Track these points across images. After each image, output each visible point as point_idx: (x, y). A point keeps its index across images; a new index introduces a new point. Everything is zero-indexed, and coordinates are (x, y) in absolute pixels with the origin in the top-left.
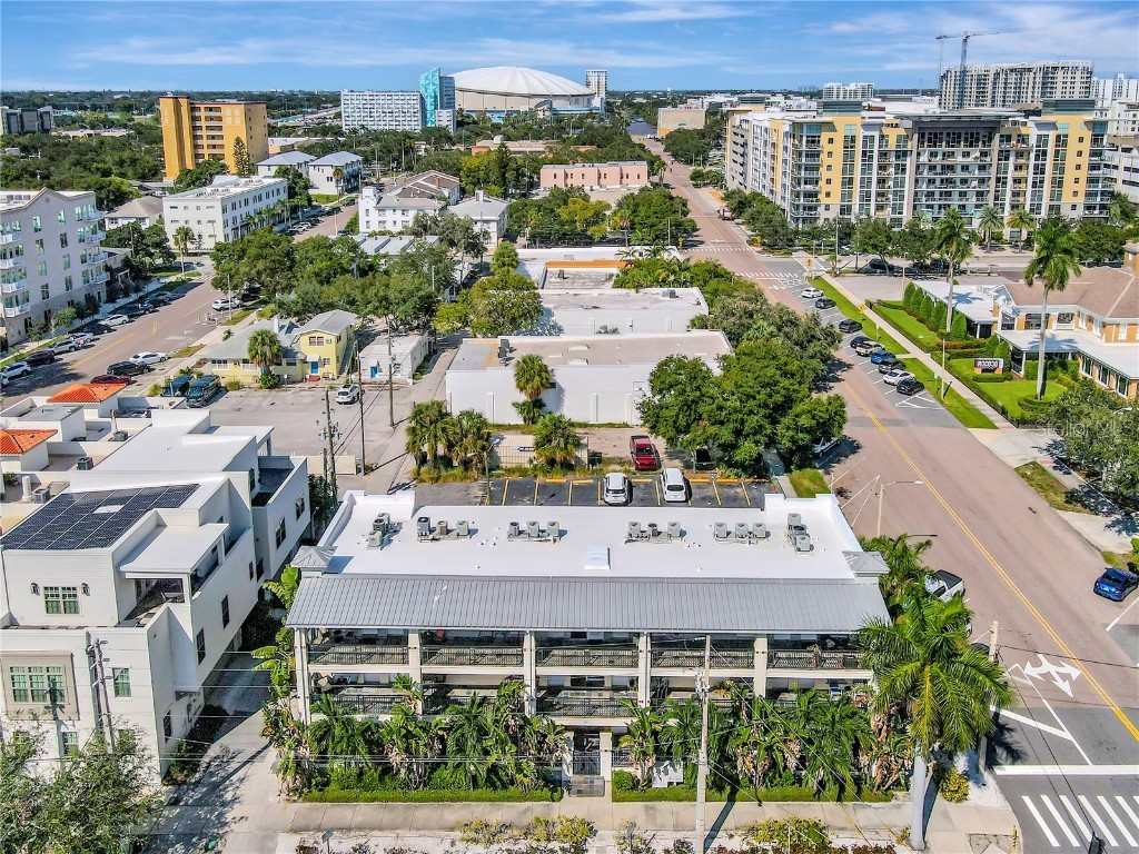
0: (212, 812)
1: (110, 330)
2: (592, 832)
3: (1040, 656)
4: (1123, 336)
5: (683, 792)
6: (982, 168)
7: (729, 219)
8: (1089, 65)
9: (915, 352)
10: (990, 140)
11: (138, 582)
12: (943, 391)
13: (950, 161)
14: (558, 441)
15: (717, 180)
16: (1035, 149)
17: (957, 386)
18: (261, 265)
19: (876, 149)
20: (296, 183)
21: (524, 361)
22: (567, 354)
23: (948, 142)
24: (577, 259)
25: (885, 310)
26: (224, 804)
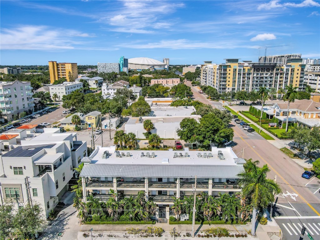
0: (60, 227)
1: (35, 118)
2: (164, 231)
3: (287, 191)
4: (309, 117)
5: (189, 222)
6: (271, 78)
7: (202, 93)
8: (300, 55)
9: (252, 123)
10: (273, 70)
11: (39, 166)
12: (260, 132)
13: (262, 76)
14: (155, 141)
15: (199, 84)
16: (285, 72)
17: (264, 130)
18: (75, 100)
19: (242, 72)
20: (85, 84)
21: (146, 121)
22: (158, 120)
23: (262, 71)
24: (160, 100)
25: (244, 113)
26: (64, 225)
